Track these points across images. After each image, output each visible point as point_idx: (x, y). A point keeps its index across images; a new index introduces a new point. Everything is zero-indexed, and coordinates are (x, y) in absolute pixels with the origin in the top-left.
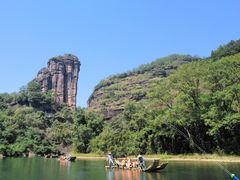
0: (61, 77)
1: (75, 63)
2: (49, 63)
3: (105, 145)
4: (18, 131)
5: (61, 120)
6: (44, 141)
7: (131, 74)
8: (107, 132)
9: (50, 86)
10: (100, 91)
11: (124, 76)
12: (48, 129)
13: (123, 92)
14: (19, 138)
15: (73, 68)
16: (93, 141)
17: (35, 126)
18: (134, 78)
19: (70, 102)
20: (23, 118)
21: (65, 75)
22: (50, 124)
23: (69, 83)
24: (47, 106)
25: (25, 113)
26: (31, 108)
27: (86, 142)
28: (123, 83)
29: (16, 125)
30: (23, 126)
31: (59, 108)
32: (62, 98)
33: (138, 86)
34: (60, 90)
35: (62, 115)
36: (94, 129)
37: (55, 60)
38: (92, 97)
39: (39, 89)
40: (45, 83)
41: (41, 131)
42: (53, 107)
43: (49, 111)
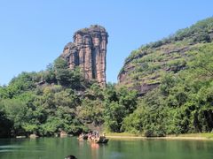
0: (88, 51)
1: (102, 35)
2: (75, 37)
3: (141, 124)
4: (48, 111)
5: (91, 97)
6: (75, 121)
7: (167, 42)
8: (142, 108)
9: (77, 62)
10: (131, 64)
11: (158, 45)
12: (79, 108)
13: (157, 64)
14: (50, 118)
15: (101, 40)
16: (126, 119)
17: (65, 105)
18: (171, 46)
19: (99, 78)
20: (52, 97)
21: (93, 49)
22: (80, 102)
23: (97, 57)
24: (76, 84)
25: (54, 91)
26: (59, 86)
27: (119, 121)
28: (157, 54)
29: (46, 105)
30: (52, 105)
31: (89, 85)
32: (90, 74)
33: (176, 55)
34: (88, 65)
35: (92, 92)
36: (127, 107)
37: (80, 33)
38: (123, 72)
39: (66, 65)
40: (72, 59)
41: (72, 110)
42: (82, 84)
43: (78, 88)
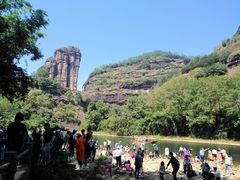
0: (65, 66)
1: (77, 55)
2: (56, 53)
4: (32, 110)
5: (66, 102)
6: (52, 119)
7: (121, 65)
9: (55, 73)
10: (94, 78)
11: (115, 66)
12: (55, 109)
13: (113, 81)
14: (33, 116)
15: (76, 58)
17: (44, 106)
18: (124, 69)
19: (71, 87)
20: (35, 99)
21: (69, 64)
22: (56, 105)
23: (72, 70)
24: (53, 90)
25: (35, 95)
26: (40, 91)
28: (114, 73)
29: (30, 105)
30: (35, 106)
31: (64, 92)
32: (65, 83)
33: (127, 76)
34: (64, 76)
35: (66, 98)
37: (60, 51)
38: (88, 83)
39: (47, 75)
40: (52, 70)
41: (50, 111)
42: (59, 91)
43: (55, 94)
